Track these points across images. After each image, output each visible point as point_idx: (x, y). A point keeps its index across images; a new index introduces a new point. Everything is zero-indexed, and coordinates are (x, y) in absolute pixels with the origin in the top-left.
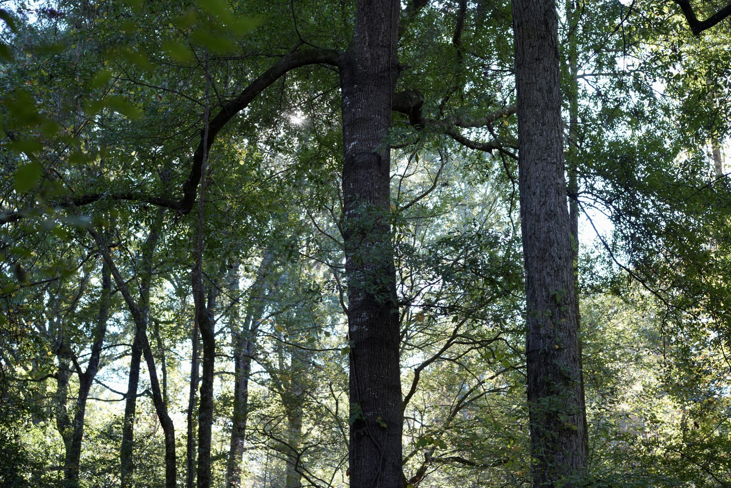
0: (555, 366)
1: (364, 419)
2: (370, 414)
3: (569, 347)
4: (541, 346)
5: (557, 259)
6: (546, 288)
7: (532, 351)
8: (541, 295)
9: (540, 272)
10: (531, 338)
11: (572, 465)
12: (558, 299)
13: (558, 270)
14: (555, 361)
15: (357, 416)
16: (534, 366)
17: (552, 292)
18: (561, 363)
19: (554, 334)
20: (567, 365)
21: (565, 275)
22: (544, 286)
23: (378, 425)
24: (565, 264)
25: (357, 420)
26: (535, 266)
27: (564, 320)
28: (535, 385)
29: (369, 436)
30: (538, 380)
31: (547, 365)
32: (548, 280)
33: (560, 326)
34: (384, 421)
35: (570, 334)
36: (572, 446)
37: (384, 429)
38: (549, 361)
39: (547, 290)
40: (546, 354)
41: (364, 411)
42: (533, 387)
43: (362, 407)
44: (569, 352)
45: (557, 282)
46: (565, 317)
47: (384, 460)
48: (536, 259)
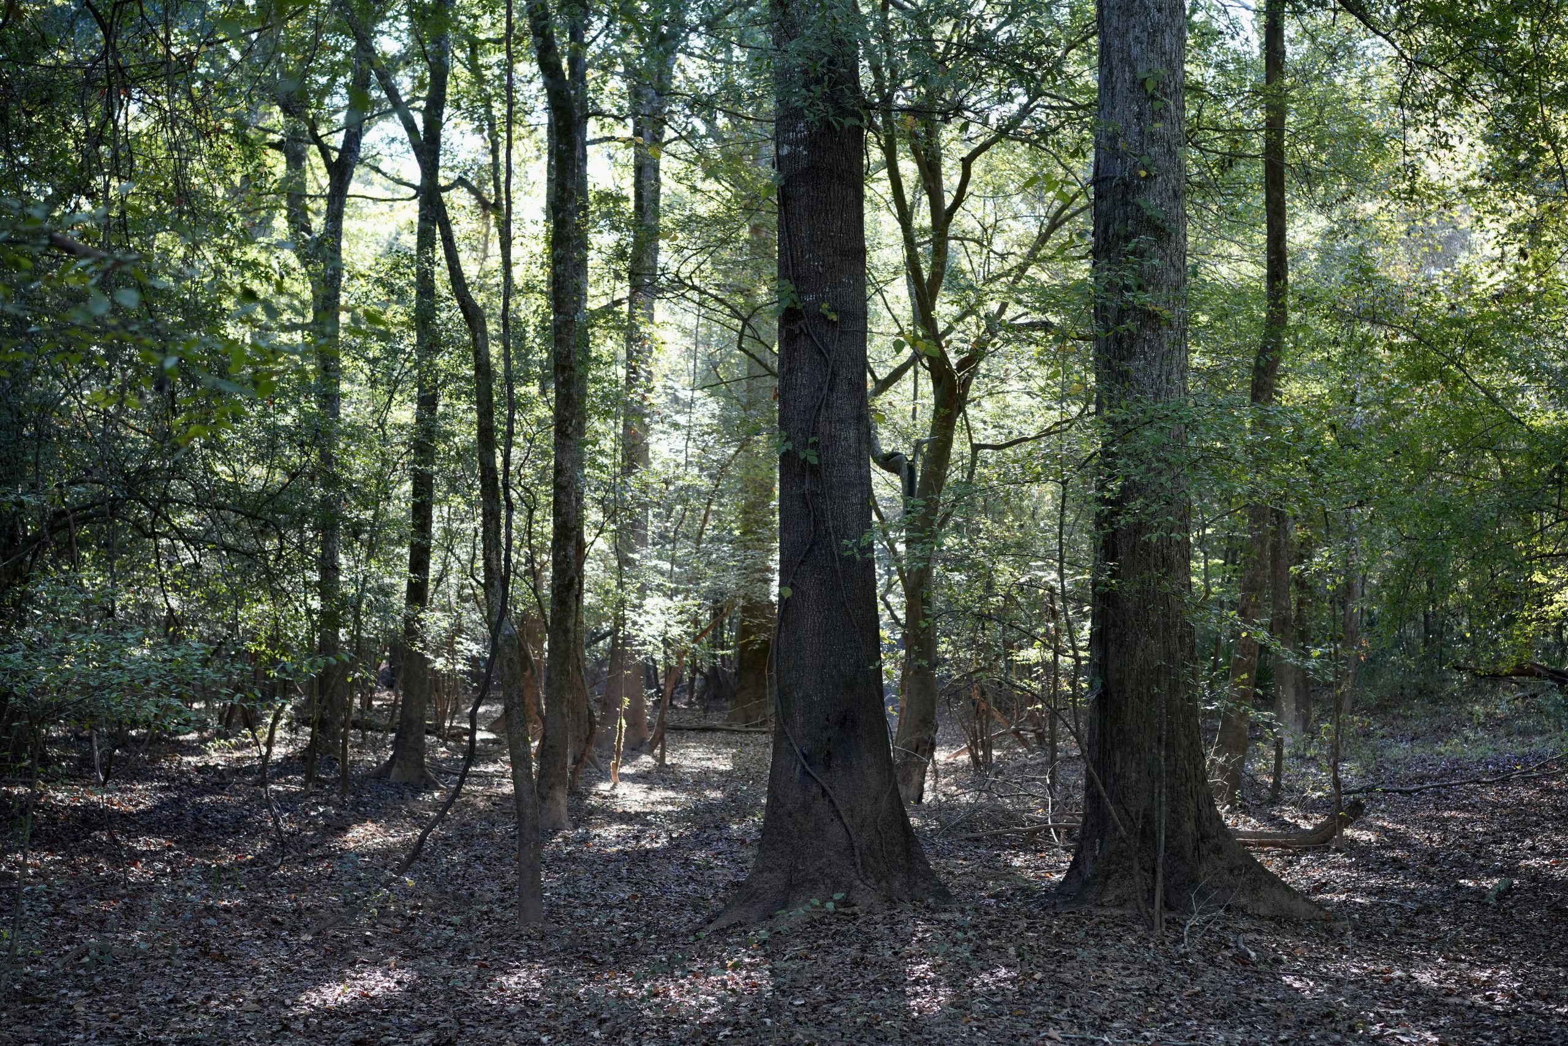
0: (1139, 208)
1: (799, 306)
2: (810, 298)
3: (1168, 172)
4: (1118, 169)
5: (1154, 12)
6: (1130, 66)
7: (1103, 180)
8: (1123, 78)
9: (1123, 36)
10: (1102, 156)
11: (1159, 376)
12: (1150, 86)
13: (1156, 31)
14: (1139, 200)
15: (787, 303)
16: (1104, 206)
17: (1141, 73)
18: (1151, 202)
19: (1142, 149)
20: (1161, 205)
21: (1168, 41)
22: (1129, 62)
23: (825, 317)
24: (1169, 20)
25: (788, 309)
26: (1115, 23)
27: (1158, 126)
28: (1105, 239)
29: (808, 335)
30: (1111, 231)
31: (1126, 203)
32: (1136, 51)
33: (1152, 135)
34: (833, 310)
35: (1169, 149)
36: (1161, 345)
37: (833, 323)
38: (1130, 197)
39: (1133, 71)
40: (1127, 186)
41: (800, 294)
42: (1102, 242)
43: (797, 287)
44: (1166, 182)
45: (1151, 55)
46: (1162, 118)
47: (834, 374)
48: (1116, 12)
